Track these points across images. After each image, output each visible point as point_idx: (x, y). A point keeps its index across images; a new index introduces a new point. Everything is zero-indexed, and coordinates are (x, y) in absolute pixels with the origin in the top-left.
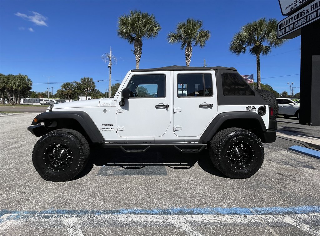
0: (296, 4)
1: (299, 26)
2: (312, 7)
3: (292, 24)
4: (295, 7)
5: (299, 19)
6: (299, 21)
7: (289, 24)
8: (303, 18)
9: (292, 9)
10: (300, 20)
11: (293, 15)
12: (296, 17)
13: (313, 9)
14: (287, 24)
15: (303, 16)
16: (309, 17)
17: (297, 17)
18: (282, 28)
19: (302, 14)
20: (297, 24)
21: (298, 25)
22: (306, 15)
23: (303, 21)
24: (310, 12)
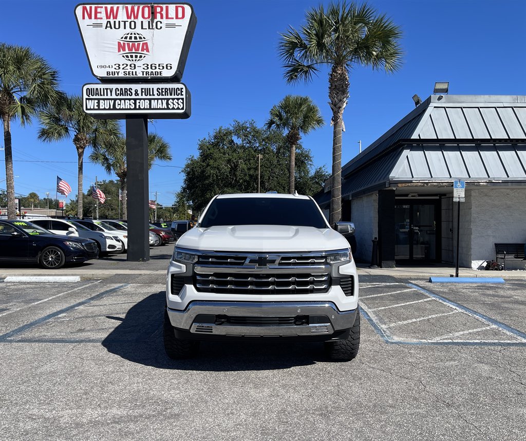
0: (118, 71)
1: (123, 109)
2: (143, 90)
3: (111, 99)
4: (116, 75)
5: (122, 97)
6: (123, 101)
7: (105, 97)
8: (130, 99)
9: (111, 76)
10: (125, 99)
11: (114, 86)
12: (117, 92)
13: (144, 93)
14: (101, 95)
15: (129, 97)
16: (139, 103)
17: (119, 92)
18: (91, 97)
19: (129, 92)
20: (120, 104)
21: (122, 106)
22: (133, 97)
23: (130, 104)
24: (140, 97)
